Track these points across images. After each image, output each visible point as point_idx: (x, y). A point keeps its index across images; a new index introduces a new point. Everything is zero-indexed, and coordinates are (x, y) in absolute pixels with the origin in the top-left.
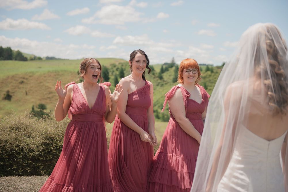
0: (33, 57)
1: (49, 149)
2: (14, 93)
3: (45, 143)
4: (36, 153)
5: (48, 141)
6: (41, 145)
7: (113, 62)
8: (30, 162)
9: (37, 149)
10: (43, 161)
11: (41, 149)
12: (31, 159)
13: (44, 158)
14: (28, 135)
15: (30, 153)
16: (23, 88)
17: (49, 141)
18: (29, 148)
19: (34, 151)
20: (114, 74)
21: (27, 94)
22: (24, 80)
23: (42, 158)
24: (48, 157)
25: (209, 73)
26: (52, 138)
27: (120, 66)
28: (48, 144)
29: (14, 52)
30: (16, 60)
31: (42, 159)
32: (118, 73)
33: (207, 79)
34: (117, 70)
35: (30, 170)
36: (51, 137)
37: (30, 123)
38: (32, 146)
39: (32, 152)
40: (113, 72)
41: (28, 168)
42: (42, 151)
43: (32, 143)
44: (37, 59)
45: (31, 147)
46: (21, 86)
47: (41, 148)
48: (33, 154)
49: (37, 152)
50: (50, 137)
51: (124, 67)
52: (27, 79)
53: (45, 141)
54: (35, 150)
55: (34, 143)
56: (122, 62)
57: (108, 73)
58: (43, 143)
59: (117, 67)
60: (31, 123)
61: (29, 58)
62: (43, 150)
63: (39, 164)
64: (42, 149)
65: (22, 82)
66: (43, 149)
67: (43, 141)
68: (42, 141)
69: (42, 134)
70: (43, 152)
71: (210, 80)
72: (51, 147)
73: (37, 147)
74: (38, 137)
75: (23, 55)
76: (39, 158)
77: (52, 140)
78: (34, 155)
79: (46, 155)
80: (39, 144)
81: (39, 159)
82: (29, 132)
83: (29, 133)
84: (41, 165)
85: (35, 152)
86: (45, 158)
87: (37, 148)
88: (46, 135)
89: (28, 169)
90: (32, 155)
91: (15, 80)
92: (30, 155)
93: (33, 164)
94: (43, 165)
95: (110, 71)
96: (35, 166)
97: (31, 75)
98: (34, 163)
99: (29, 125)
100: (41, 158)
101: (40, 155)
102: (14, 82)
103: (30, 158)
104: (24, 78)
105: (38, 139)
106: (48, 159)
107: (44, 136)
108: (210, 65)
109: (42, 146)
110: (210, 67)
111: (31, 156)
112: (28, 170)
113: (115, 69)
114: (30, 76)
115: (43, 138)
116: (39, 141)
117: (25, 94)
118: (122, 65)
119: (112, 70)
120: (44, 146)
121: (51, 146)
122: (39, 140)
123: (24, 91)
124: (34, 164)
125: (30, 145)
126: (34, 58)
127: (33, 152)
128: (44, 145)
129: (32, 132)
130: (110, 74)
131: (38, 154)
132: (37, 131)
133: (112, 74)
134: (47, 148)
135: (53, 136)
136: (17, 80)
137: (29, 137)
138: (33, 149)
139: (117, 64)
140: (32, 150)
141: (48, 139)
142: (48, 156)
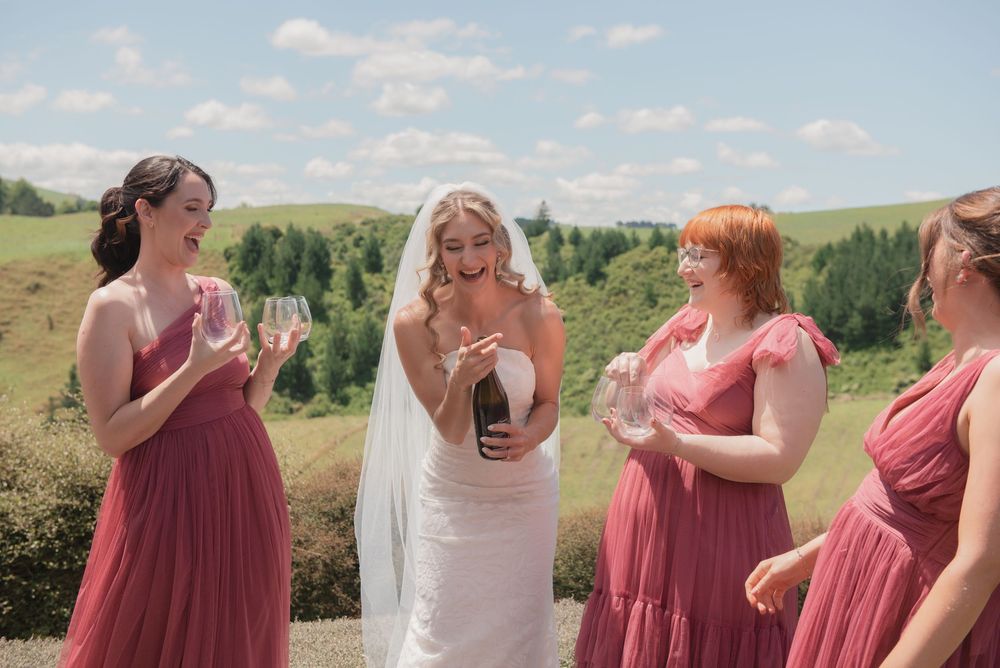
0: (72, 202)
1: (82, 530)
2: (8, 323)
3: (67, 507)
4: (33, 546)
5: (76, 503)
6: (54, 514)
7: (343, 217)
8: (11, 580)
9: (36, 532)
10: (59, 572)
11: (51, 533)
12: (14, 569)
13: (61, 564)
14: (7, 481)
15: (11, 548)
16: (39, 306)
17: (82, 502)
18: (7, 527)
19: (25, 539)
20: (347, 256)
21: (51, 327)
22: (43, 281)
23: (54, 563)
24: (76, 561)
25: (662, 251)
26: (91, 489)
27: (366, 232)
28: (77, 513)
29: (9, 186)
30: (14, 212)
31: (56, 566)
32: (359, 254)
33: (655, 273)
34: (357, 244)
35: (10, 608)
36: (90, 485)
37: (13, 435)
38: (17, 520)
39: (17, 543)
40: (345, 250)
41: (4, 600)
42: (56, 539)
43: (17, 511)
44: (85, 211)
45: (15, 524)
46: (33, 299)
47: (51, 528)
48: (23, 548)
49: (36, 542)
50: (83, 487)
51: (378, 235)
52: (52, 277)
53: (67, 501)
54: (29, 535)
55: (25, 508)
56: (374, 217)
57: (327, 255)
58: (59, 507)
59: (355, 235)
60: (17, 435)
61: (58, 205)
62: (60, 535)
63: (45, 585)
64: (54, 530)
65: (36, 288)
66: (58, 531)
67: (60, 501)
68: (54, 501)
69: (55, 478)
70: (57, 542)
71: (665, 276)
72: (89, 524)
73: (38, 523)
74: (42, 488)
75: (39, 194)
76: (45, 563)
77: (92, 499)
78: (23, 553)
79: (69, 552)
80: (44, 511)
81: (43, 568)
82: (8, 468)
83: (8, 473)
84: (54, 589)
85: (27, 540)
86: (65, 563)
87: (37, 527)
88: (70, 478)
89: (5, 603)
90: (16, 554)
91: (11, 280)
92: (10, 552)
93: (20, 585)
94: (59, 586)
95: (335, 250)
96: (30, 592)
97: (66, 262)
98: (24, 583)
99: (9, 442)
100: (51, 564)
101: (47, 553)
102: (9, 286)
103: (10, 566)
104: (42, 274)
105: (40, 493)
106: (75, 566)
107: (62, 481)
108: (665, 226)
109: (57, 521)
110: (665, 232)
111: (12, 555)
112: (6, 606)
113: (349, 241)
114: (63, 268)
115: (58, 488)
116: (42, 503)
117: (47, 326)
118: (375, 229)
119: (339, 245)
120: (60, 520)
121: (88, 521)
122: (46, 498)
123: (44, 318)
124: (26, 585)
125: (11, 516)
126: (75, 208)
127: (22, 544)
128: (63, 515)
129: (20, 469)
130: (334, 257)
131: (40, 549)
132: (38, 465)
133: (341, 257)
134: (75, 526)
135: (97, 482)
136: (18, 282)
137: (10, 488)
138: (23, 530)
139: (357, 223)
140: (18, 534)
141: (78, 495)
142: (76, 557)
